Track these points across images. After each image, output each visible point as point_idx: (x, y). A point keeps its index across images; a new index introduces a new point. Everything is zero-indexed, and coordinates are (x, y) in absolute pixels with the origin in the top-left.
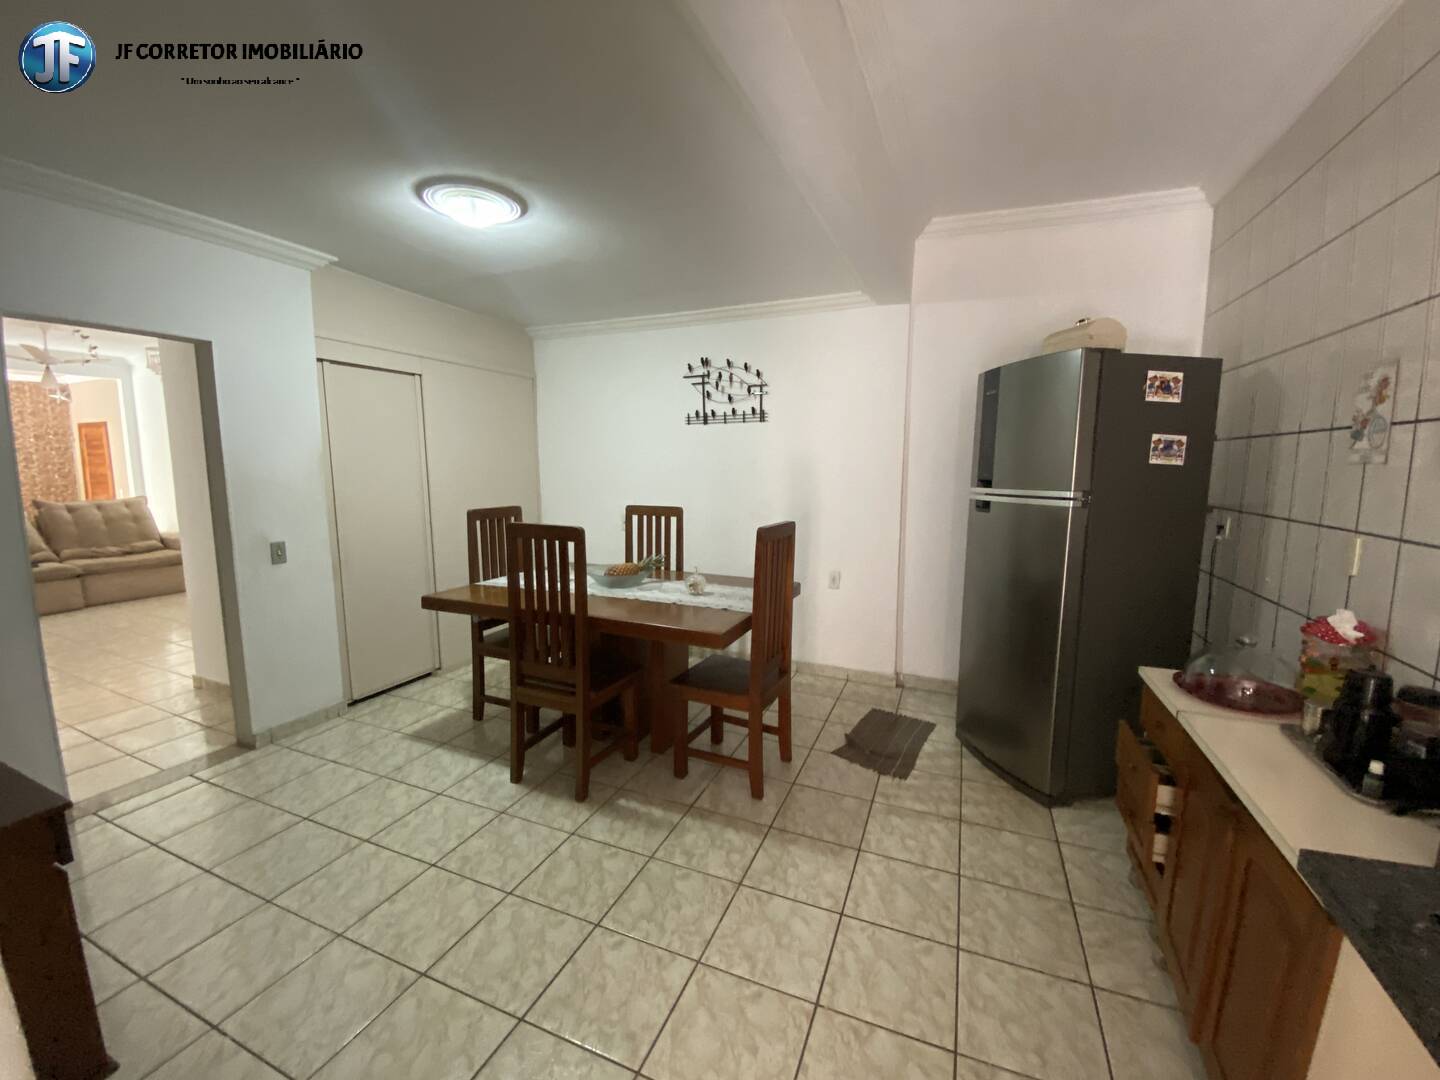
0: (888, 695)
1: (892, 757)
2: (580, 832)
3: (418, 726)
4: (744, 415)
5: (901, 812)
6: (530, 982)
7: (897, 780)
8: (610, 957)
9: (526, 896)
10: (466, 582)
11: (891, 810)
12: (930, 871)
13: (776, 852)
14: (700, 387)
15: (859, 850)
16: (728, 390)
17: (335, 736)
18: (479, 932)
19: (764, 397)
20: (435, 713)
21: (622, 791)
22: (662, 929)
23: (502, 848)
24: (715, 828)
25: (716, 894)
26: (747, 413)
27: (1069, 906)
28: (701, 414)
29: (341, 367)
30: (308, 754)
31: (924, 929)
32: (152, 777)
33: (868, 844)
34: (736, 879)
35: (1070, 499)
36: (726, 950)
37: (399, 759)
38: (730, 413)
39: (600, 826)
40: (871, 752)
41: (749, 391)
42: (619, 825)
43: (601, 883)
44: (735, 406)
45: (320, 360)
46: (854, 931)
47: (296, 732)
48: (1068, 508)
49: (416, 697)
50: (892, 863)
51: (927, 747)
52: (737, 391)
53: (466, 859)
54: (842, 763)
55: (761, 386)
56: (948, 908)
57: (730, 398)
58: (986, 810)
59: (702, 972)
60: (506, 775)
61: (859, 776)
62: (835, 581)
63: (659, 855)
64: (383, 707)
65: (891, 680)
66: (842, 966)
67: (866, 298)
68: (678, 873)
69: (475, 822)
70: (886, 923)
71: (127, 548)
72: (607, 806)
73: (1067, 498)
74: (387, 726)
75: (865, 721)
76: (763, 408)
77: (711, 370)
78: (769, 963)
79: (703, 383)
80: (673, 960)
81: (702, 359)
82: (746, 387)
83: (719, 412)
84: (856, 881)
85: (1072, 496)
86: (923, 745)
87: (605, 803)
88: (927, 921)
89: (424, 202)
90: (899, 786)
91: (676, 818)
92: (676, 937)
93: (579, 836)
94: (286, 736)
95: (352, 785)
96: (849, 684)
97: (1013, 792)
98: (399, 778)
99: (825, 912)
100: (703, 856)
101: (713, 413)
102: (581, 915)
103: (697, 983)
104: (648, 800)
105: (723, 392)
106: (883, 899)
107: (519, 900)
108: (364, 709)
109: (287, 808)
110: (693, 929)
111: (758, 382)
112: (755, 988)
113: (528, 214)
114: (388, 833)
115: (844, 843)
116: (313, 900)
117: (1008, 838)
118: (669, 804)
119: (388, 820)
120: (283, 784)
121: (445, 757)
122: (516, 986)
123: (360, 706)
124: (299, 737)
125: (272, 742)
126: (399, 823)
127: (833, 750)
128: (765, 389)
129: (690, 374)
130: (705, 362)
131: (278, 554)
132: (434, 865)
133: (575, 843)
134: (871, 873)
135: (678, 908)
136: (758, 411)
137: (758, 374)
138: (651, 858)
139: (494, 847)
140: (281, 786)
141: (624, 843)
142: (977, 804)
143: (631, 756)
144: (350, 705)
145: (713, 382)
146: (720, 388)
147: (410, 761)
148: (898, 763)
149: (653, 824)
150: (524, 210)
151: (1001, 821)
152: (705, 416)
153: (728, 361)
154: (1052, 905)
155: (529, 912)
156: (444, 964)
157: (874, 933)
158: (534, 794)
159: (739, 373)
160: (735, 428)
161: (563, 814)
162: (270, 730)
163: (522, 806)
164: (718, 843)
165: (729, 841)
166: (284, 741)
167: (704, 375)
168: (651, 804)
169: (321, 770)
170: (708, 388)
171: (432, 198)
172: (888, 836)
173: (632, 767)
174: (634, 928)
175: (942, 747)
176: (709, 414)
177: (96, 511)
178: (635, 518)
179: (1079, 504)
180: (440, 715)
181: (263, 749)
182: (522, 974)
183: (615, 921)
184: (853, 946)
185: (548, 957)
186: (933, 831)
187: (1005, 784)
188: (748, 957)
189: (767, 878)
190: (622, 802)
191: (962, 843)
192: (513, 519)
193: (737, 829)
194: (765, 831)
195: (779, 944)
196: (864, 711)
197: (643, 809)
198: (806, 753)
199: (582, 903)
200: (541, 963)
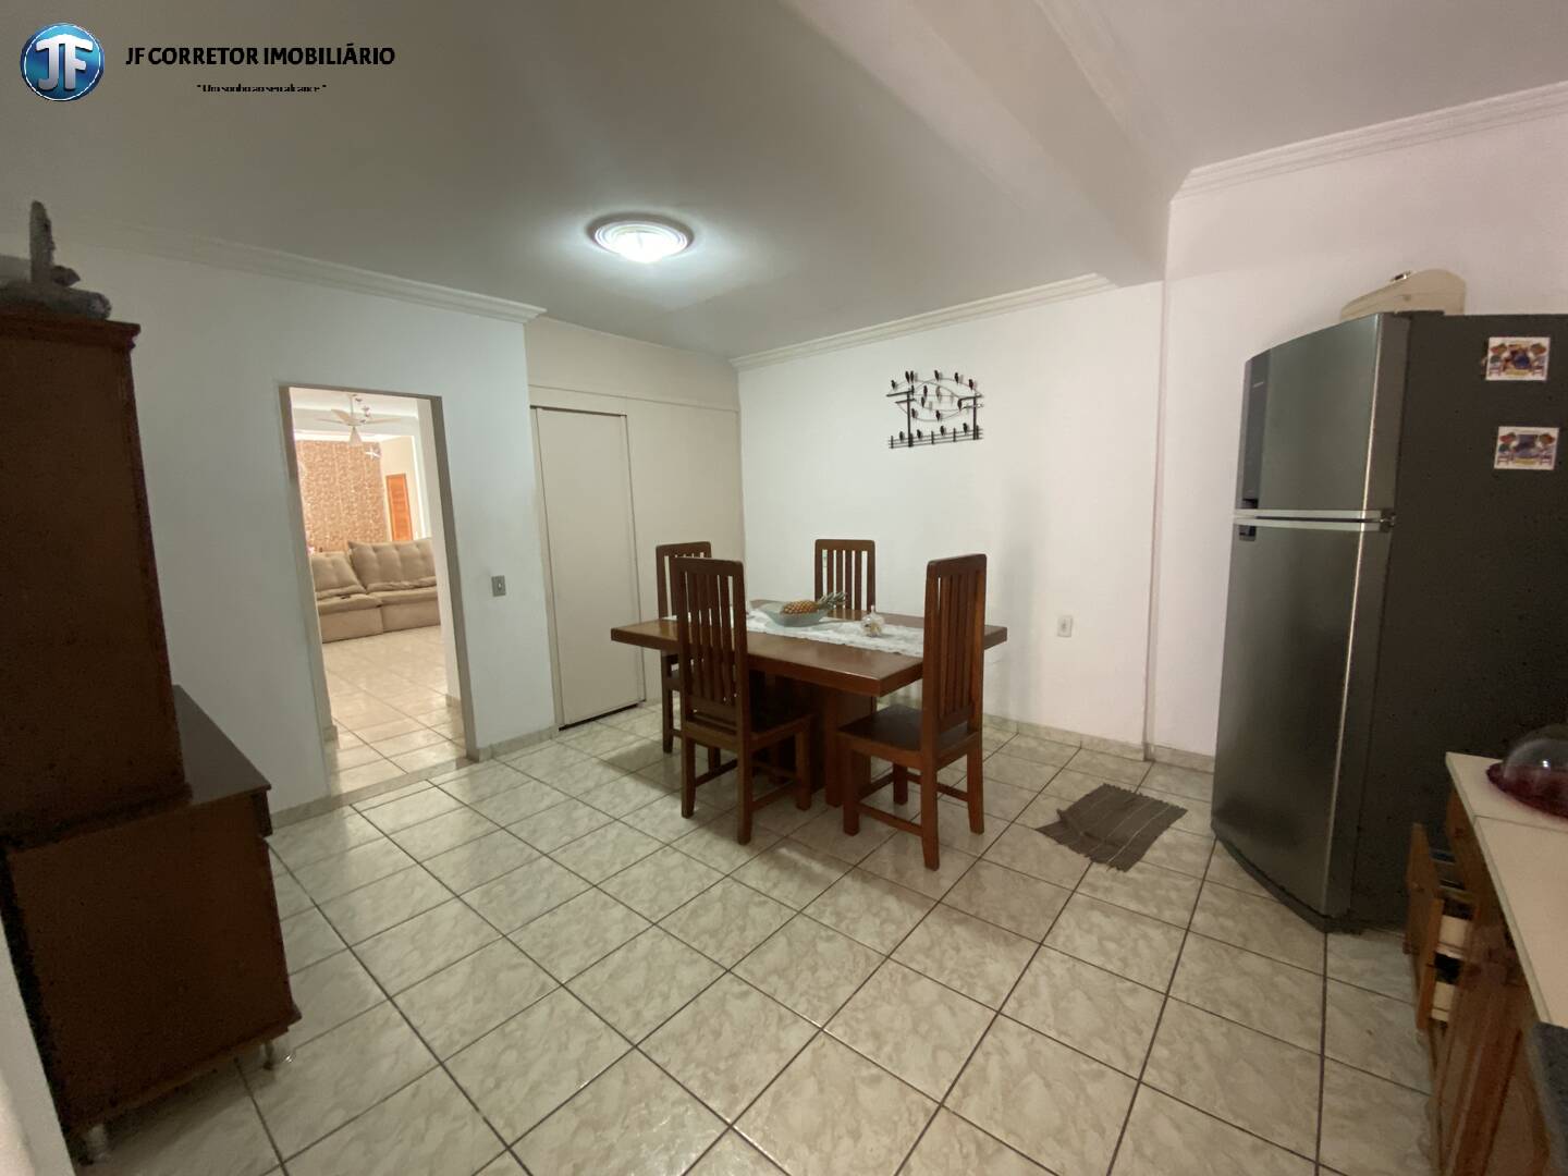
0: (1130, 770)
1: (1115, 844)
2: (734, 875)
3: (613, 754)
4: (955, 432)
5: (1108, 909)
6: (650, 1014)
7: (1114, 870)
8: (735, 1007)
9: (668, 930)
10: (656, 615)
11: (1094, 905)
12: (1129, 984)
13: (939, 930)
14: (905, 406)
15: (1041, 944)
16: (936, 407)
17: (542, 758)
18: (618, 955)
19: (978, 410)
20: (631, 743)
21: (786, 840)
22: (792, 987)
23: (658, 880)
24: (875, 893)
25: (858, 963)
26: (958, 430)
27: (1317, 1059)
28: (906, 436)
29: (550, 412)
30: (518, 771)
31: (1101, 1050)
32: (398, 779)
33: (1055, 939)
34: (885, 952)
35: (1360, 521)
36: (853, 1023)
37: (590, 784)
38: (938, 432)
39: (756, 873)
40: (1087, 834)
41: (960, 404)
42: (774, 873)
43: (743, 929)
44: (943, 423)
45: (533, 407)
46: (1009, 1036)
47: (512, 751)
48: (1359, 533)
49: (620, 726)
50: (1079, 966)
51: (1166, 837)
52: (947, 406)
53: (624, 885)
54: (1046, 843)
55: (975, 398)
56: (1140, 1033)
57: (938, 415)
58: (1229, 923)
59: (822, 1040)
60: (679, 810)
61: (1066, 860)
62: (1065, 627)
63: (809, 911)
64: (589, 733)
65: (1137, 751)
66: (983, 1069)
67: (1103, 280)
68: (823, 933)
69: (641, 851)
70: (1052, 1034)
71: (416, 583)
72: (768, 852)
73: (1359, 521)
74: (588, 751)
75: (1089, 797)
76: (978, 423)
77: (916, 385)
78: (898, 1047)
79: (908, 401)
80: (796, 1022)
81: (907, 373)
82: (956, 400)
83: (926, 432)
84: (1028, 978)
85: (1363, 517)
86: (1161, 833)
87: (767, 850)
88: (1106, 1041)
89: (596, 241)
90: (1114, 879)
91: (835, 875)
92: (803, 999)
93: (733, 878)
94: (506, 753)
95: (547, 802)
96: (1082, 752)
97: (1276, 905)
98: (586, 800)
99: (980, 1006)
100: (855, 921)
101: (919, 433)
102: (716, 958)
103: (814, 1051)
104: (811, 853)
105: (930, 408)
106: (1055, 1007)
107: (661, 932)
108: (572, 734)
109: (491, 817)
110: (822, 994)
111: (972, 394)
112: (874, 1071)
113: (694, 243)
114: (565, 851)
115: (1023, 933)
116: (490, 902)
117: (1252, 962)
118: (831, 860)
119: (566, 839)
120: (494, 794)
121: (629, 784)
122: (638, 1014)
123: (571, 730)
124: (514, 755)
125: (492, 757)
126: (577, 842)
127: (1041, 825)
128: (979, 401)
129: (893, 392)
130: (910, 377)
131: (498, 587)
132: (595, 886)
133: (728, 885)
134: (1048, 973)
135: (814, 969)
136: (971, 428)
137: (971, 384)
138: (799, 912)
139: (651, 877)
140: (490, 797)
141: (775, 894)
142: (1217, 913)
143: (804, 806)
144: (560, 729)
145: (918, 398)
146: (926, 404)
147: (598, 786)
148: (1120, 851)
149: (810, 878)
150: (691, 238)
151: (1246, 939)
152: (911, 437)
153: (936, 372)
154: (1291, 1054)
155: (667, 945)
156: (581, 979)
157: (1033, 1040)
158: (701, 831)
159: (949, 385)
160: (945, 448)
161: (722, 854)
162: (491, 746)
163: (687, 842)
164: (874, 910)
165: (888, 909)
166: (503, 758)
167: (909, 393)
168: (813, 858)
169: (525, 786)
170: (914, 405)
171: (604, 237)
172: (1081, 933)
173: (802, 817)
174: (762, 982)
175: (1187, 838)
176: (915, 434)
177: (395, 552)
178: (825, 552)
179: (1375, 527)
180: (636, 745)
181: (485, 763)
182: (646, 1005)
183: (746, 970)
184: (1003, 1051)
185: (674, 991)
186: (1145, 936)
187: (1265, 893)
188: (876, 1036)
189: (920, 957)
190: (784, 851)
191: (1182, 958)
192: (702, 554)
193: (899, 898)
194: (934, 905)
195: (915, 1030)
196: (1093, 786)
197: (802, 860)
198: (1003, 825)
199: (720, 946)
200: (666, 997)
